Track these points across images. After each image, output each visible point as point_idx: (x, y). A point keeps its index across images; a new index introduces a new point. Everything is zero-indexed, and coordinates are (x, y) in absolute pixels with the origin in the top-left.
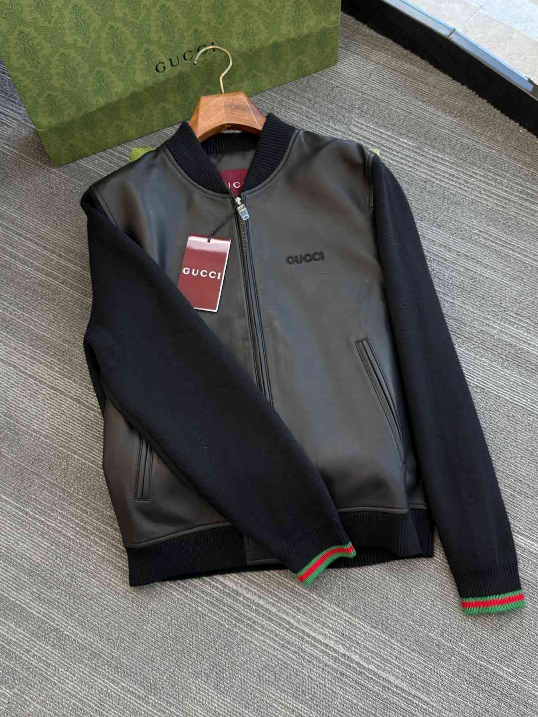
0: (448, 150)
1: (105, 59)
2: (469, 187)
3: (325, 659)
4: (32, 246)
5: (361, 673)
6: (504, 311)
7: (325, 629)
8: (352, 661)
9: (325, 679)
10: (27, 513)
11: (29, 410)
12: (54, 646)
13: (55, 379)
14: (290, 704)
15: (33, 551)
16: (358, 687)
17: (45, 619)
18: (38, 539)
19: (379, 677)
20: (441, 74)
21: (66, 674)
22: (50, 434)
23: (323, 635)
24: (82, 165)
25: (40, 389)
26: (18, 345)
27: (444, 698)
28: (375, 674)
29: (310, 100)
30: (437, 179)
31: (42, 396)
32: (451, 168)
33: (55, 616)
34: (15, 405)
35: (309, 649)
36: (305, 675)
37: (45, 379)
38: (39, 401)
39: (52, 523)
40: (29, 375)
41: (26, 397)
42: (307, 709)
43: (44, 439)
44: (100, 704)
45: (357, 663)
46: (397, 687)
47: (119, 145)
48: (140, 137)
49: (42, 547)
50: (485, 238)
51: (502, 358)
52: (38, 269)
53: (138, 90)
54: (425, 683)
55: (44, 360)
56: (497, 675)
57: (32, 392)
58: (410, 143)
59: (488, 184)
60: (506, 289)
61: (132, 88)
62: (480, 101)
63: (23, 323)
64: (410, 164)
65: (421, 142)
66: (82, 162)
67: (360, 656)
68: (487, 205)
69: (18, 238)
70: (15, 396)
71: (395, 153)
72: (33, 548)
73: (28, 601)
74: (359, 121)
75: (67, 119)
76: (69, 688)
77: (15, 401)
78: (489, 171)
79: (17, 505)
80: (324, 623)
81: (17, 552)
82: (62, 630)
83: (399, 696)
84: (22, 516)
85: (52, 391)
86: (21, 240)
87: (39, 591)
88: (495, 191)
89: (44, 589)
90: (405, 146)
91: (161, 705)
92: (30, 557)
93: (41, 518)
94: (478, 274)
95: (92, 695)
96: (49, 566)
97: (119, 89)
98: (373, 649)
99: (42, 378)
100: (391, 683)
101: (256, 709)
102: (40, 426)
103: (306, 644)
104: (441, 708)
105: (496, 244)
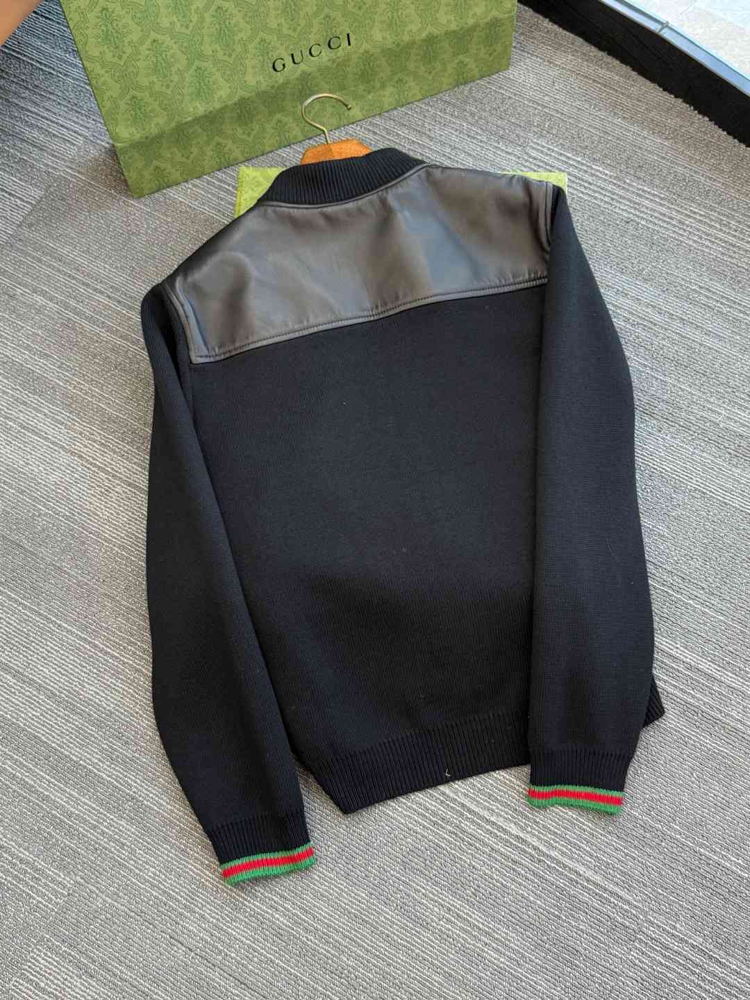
0: (657, 182)
1: (208, 50)
2: (685, 230)
3: (492, 841)
4: (103, 301)
5: (540, 861)
6: (733, 391)
7: (492, 802)
8: (528, 844)
9: (491, 868)
10: (96, 646)
11: (98, 513)
12: (131, 820)
13: (134, 473)
14: (444, 900)
15: (104, 695)
16: (536, 880)
17: (117, 784)
18: (111, 680)
19: (565, 866)
20: (648, 83)
21: (145, 857)
22: (126, 544)
23: (489, 810)
24: (170, 196)
25: (114, 486)
26: (85, 428)
27: (651, 896)
28: (558, 862)
29: (472, 115)
30: (642, 218)
31: (116, 494)
32: (661, 204)
33: (132, 780)
34: (80, 506)
35: (470, 828)
36: (465, 862)
37: (120, 473)
38: (112, 502)
39: (129, 659)
40: (99, 468)
41: (95, 496)
42: (468, 907)
43: (119, 551)
44: (190, 896)
45: (535, 848)
46: (588, 880)
47: (219, 170)
48: (248, 160)
49: (116, 690)
50: (707, 297)
51: (730, 453)
52: (109, 330)
53: (246, 95)
54: (627, 877)
55: (119, 448)
56: (723, 867)
57: (103, 490)
58: (607, 172)
59: (711, 226)
60: (734, 364)
61: (241, 93)
62: (699, 119)
63: (90, 400)
64: (606, 199)
65: (621, 171)
66: (171, 192)
67: (539, 838)
68: (710, 254)
69: (84, 289)
70: (80, 494)
71: (586, 185)
72: (103, 692)
73: (96, 761)
74: (539, 142)
75: (154, 131)
76: (150, 876)
77: (81, 501)
78: (712, 210)
79: (83, 636)
80: (490, 795)
81: (81, 697)
82: (141, 798)
83: (591, 893)
84: (90, 650)
85: (130, 488)
86: (88, 292)
87: (111, 747)
88: (721, 235)
89: (118, 745)
90: (600, 175)
91: (273, 899)
92: (100, 703)
93: (115, 653)
94: (697, 342)
95: (180, 885)
96: (125, 716)
97: (224, 93)
98: (556, 830)
99: (116, 471)
100: (580, 876)
101: (399, 907)
102: (113, 533)
103: (466, 822)
104: (648, 910)
105: (722, 303)
